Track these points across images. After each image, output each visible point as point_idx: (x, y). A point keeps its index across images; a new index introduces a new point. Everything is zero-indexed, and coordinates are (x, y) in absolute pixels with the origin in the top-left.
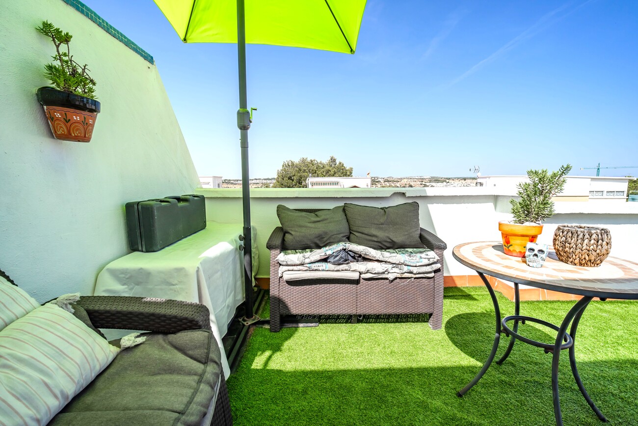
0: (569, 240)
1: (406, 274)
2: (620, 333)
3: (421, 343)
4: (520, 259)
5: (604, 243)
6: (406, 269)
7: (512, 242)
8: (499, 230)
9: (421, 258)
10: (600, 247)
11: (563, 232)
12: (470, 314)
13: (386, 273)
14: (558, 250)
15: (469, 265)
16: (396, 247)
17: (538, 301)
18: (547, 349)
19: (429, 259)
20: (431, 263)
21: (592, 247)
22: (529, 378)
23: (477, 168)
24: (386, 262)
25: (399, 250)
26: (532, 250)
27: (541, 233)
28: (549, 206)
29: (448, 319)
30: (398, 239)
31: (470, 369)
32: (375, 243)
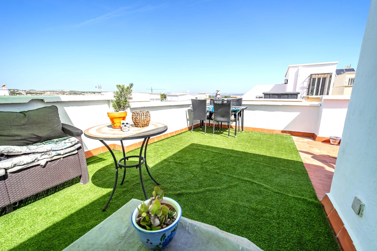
0: (137, 116)
1: (55, 157)
2: (161, 152)
3: (76, 197)
4: (120, 129)
5: (148, 116)
6: (54, 153)
7: (115, 122)
8: (108, 116)
9: (65, 143)
10: (147, 118)
11: (134, 114)
12: (105, 167)
13: (35, 161)
14: (134, 122)
15: (94, 138)
16: (42, 140)
17: (135, 149)
18: (137, 166)
19: (71, 142)
20: (73, 144)
21: (145, 119)
22: (134, 184)
23: (100, 86)
24: (33, 153)
25: (46, 142)
26: (123, 124)
27: (127, 116)
28: (127, 102)
29: (92, 175)
30: (43, 134)
31: (108, 194)
32: (20, 141)
